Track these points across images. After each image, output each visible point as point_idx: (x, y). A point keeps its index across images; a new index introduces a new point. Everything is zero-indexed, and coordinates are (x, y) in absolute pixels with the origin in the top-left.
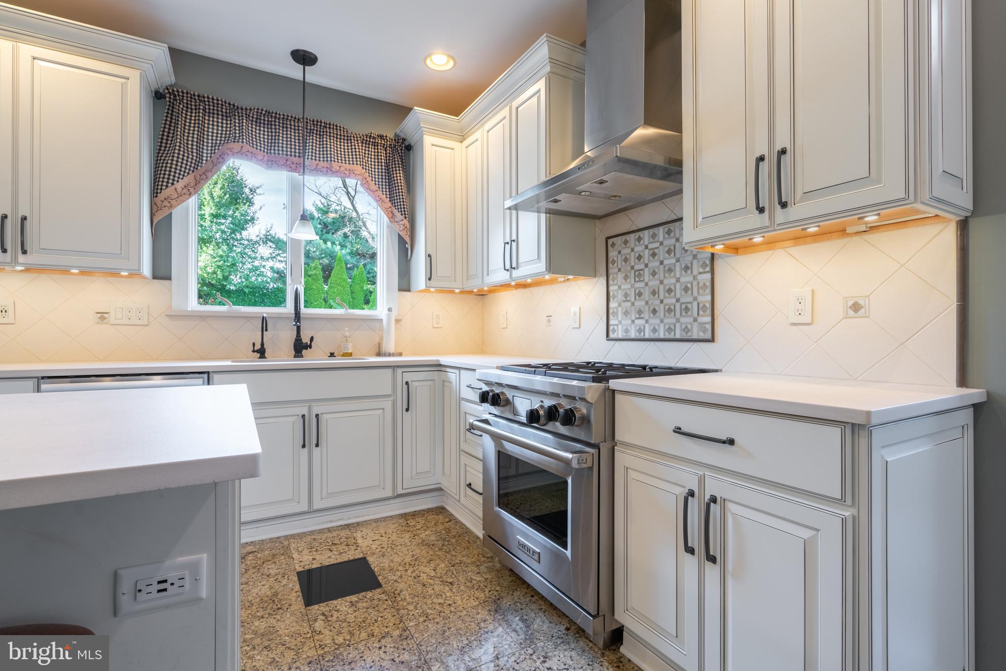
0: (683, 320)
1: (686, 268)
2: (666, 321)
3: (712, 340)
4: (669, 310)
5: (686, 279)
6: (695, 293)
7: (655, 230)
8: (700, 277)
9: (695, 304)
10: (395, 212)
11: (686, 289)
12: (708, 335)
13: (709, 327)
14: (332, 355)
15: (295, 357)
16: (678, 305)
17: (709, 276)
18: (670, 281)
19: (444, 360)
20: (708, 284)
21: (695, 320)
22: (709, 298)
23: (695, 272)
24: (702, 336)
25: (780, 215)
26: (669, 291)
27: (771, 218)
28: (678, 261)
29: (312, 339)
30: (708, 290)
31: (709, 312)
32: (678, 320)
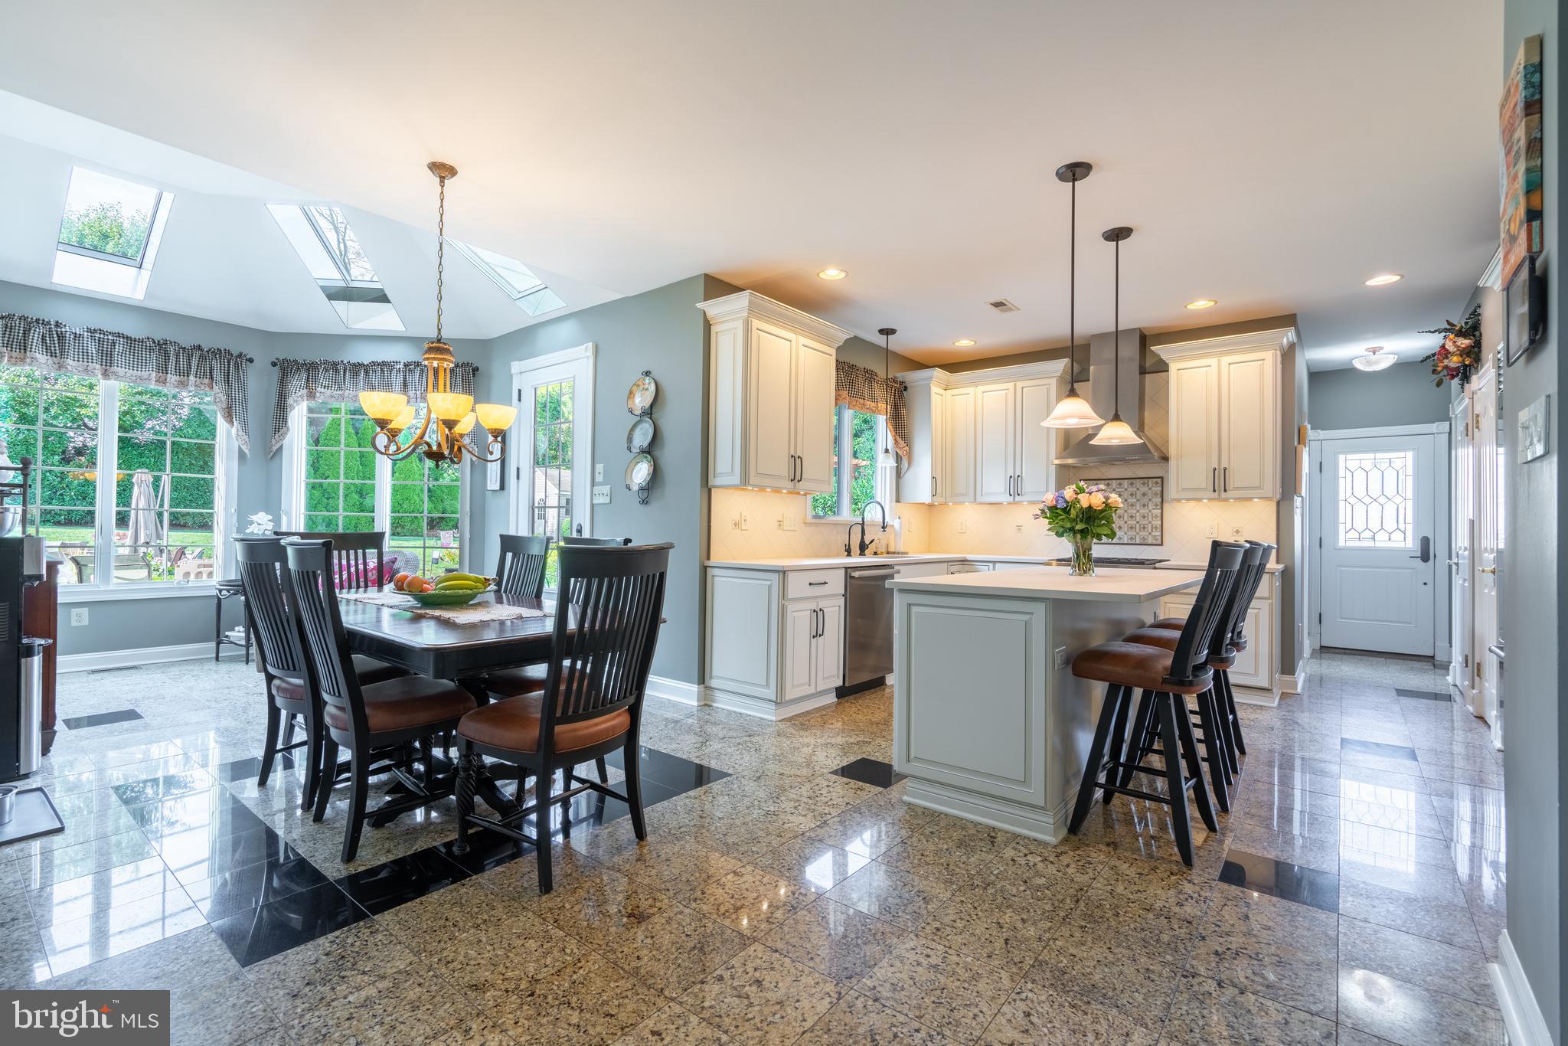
0: (1141, 533)
1: (1144, 505)
2: (1129, 533)
3: (1162, 545)
4: (1132, 528)
5: (1144, 511)
6: (1150, 519)
7: (1121, 481)
8: (1153, 511)
9: (1150, 525)
10: (899, 440)
11: (1144, 517)
12: (1159, 542)
13: (1159, 538)
14: (875, 553)
15: (860, 555)
16: (1138, 525)
17: (1160, 511)
18: (1132, 511)
19: (969, 557)
20: (1159, 515)
21: (1150, 534)
22: (1160, 522)
23: (1150, 508)
24: (1154, 542)
25: (1223, 495)
26: (1132, 517)
27: (1219, 495)
28: (1138, 500)
29: (872, 542)
30: (1159, 519)
31: (1159, 530)
32: (1138, 533)
